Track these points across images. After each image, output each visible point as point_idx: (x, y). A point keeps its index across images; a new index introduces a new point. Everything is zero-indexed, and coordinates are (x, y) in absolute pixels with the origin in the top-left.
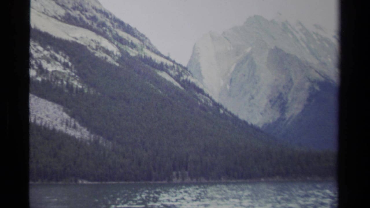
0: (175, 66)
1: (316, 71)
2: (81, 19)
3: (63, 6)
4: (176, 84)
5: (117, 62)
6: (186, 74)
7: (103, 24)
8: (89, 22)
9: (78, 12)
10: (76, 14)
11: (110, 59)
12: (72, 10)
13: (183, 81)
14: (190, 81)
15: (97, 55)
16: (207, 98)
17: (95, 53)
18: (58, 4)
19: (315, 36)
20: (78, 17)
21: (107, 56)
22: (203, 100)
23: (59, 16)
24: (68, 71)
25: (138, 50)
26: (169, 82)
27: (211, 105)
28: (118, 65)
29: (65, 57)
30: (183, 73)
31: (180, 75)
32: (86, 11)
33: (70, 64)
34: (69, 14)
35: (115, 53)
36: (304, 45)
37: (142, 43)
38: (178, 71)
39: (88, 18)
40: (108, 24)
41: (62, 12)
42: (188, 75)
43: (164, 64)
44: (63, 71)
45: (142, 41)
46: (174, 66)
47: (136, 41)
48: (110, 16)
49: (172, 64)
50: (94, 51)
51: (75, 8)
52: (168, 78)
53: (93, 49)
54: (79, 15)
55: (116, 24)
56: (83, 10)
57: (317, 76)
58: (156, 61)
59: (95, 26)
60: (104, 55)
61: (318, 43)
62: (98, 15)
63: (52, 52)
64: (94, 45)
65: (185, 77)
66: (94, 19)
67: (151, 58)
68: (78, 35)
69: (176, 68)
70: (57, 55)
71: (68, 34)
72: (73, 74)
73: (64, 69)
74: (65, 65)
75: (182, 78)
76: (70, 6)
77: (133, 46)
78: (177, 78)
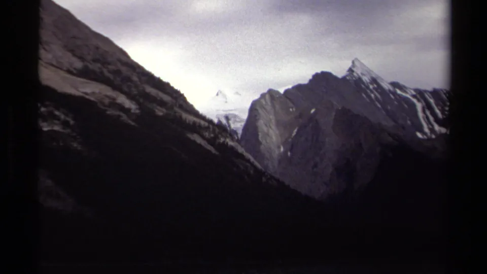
0: (211, 126)
1: (389, 134)
2: (102, 73)
3: (81, 58)
4: (209, 147)
5: (133, 121)
6: (222, 136)
7: (129, 79)
8: (111, 76)
9: (99, 65)
10: (96, 67)
11: (124, 117)
12: (91, 62)
13: (219, 144)
14: (227, 143)
15: (108, 112)
16: (248, 164)
17: (106, 110)
18: (74, 55)
19: (392, 96)
20: (98, 70)
21: (121, 114)
22: (242, 167)
23: (75, 69)
24: (68, 131)
25: (167, 109)
26: (200, 145)
27: (252, 172)
28: (133, 124)
29: (66, 115)
30: (220, 136)
31: (216, 137)
32: (109, 64)
33: (72, 122)
34: (86, 67)
35: (132, 111)
36: (379, 106)
37: (174, 101)
38: (214, 131)
39: (109, 72)
40: (135, 78)
41: (79, 65)
42: (226, 137)
43: (197, 124)
44: (62, 130)
45: (176, 98)
46: (208, 128)
47: (166, 98)
48: (137, 70)
49: (207, 124)
50: (106, 108)
51: (95, 61)
52: (199, 140)
53: (105, 106)
54: (100, 68)
55: (144, 78)
56: (105, 63)
57: (390, 139)
58: (187, 121)
59: (118, 81)
60: (117, 113)
61: (396, 103)
62: (124, 69)
63: (51, 109)
64: (107, 101)
65: (222, 140)
66: (117, 72)
67: (181, 117)
68: (88, 90)
69: (211, 130)
70: (57, 113)
71: (76, 88)
72: (74, 134)
73: (64, 129)
74: (65, 124)
75: (218, 141)
76: (89, 58)
77: (162, 104)
78: (211, 142)
